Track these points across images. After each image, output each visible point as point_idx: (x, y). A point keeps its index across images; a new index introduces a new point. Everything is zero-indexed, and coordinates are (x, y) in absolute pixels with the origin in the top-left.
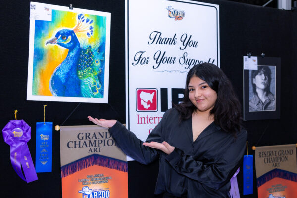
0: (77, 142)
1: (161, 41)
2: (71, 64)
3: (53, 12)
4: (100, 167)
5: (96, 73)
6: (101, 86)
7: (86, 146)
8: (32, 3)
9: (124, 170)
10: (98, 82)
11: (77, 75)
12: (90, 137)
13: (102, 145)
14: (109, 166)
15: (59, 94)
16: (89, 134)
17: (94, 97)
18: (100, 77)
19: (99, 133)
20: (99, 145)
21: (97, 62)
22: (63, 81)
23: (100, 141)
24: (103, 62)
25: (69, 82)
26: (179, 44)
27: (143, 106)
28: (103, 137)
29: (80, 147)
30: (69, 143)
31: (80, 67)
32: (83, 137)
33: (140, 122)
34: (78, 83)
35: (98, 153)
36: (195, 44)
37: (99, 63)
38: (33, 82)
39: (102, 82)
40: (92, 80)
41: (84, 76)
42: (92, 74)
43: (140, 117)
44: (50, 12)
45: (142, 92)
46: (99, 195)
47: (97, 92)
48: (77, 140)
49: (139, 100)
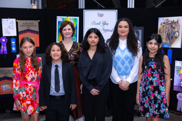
1: (95, 24)
3: (63, 18)
8: (57, 17)
10: (75, 38)
24: (77, 32)
26: (101, 24)
36: (107, 24)
44: (62, 18)
47: (75, 40)
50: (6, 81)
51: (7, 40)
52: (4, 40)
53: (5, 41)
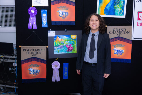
0: (113, 32)
2: (112, 4)
4: (121, 41)
5: (121, 6)
6: (123, 11)
7: (116, 33)
9: (130, 43)
10: (122, 10)
11: (114, 7)
12: (118, 30)
13: (122, 33)
14: (124, 41)
15: (107, 15)
16: (117, 29)
17: (120, 15)
18: (123, 8)
19: (121, 29)
20: (121, 33)
21: (122, 2)
22: (109, 10)
23: (121, 32)
25: (111, 10)
27: (140, 19)
28: (122, 30)
29: (114, 33)
30: (110, 32)
31: (115, 4)
32: (115, 30)
33: (138, 25)
34: (114, 10)
35: (120, 36)
37: (123, 2)
38: (99, 11)
39: (123, 10)
40: (119, 9)
41: (116, 8)
42: (120, 7)
43: (138, 23)
45: (140, 13)
46: (120, 51)
47: (121, 13)
48: (113, 31)
49: (138, 16)
50: (34, 62)
51: (36, 11)
52: (33, 11)
53: (35, 13)
